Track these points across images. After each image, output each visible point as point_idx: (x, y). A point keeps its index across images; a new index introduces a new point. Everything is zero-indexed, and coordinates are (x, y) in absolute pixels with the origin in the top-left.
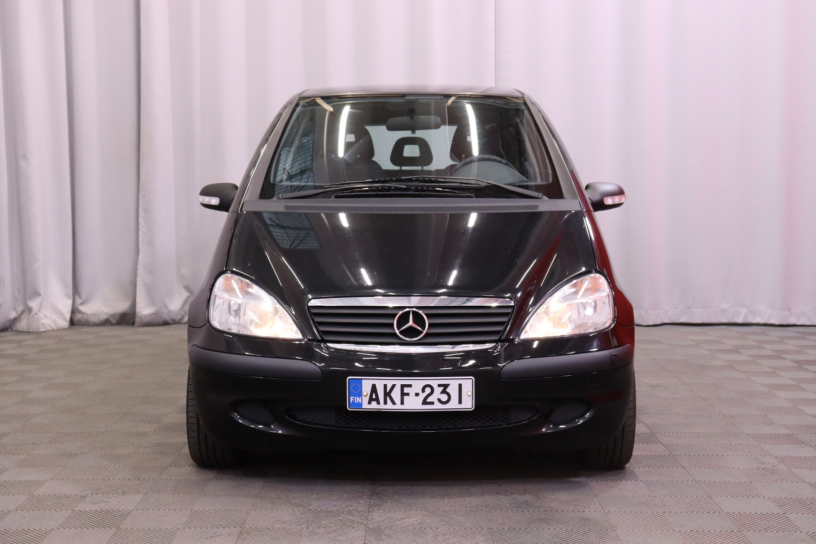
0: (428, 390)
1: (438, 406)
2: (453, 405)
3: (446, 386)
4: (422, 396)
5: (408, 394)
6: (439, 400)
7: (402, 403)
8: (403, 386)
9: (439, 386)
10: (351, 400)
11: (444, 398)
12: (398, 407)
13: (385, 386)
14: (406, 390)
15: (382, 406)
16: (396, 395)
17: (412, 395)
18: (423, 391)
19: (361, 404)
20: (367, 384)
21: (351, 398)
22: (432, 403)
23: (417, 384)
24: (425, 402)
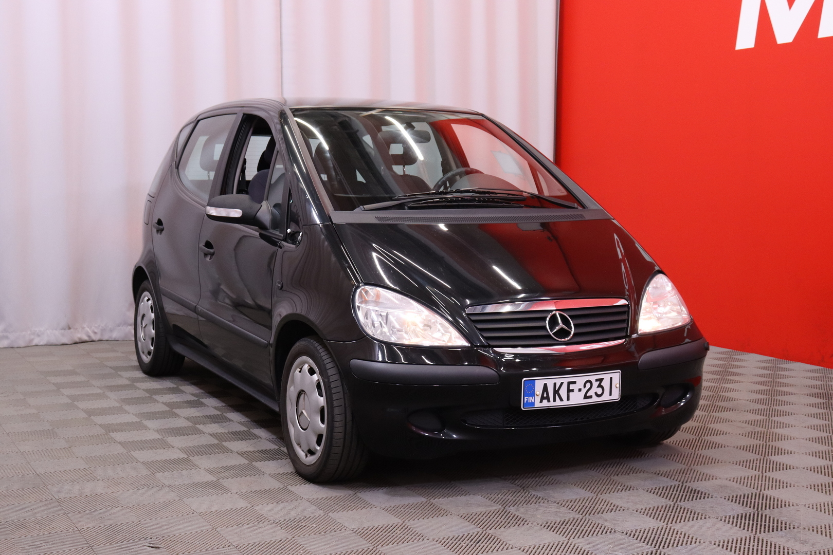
0: (588, 385)
1: (595, 399)
2: (606, 398)
3: (601, 380)
4: (584, 391)
5: (572, 391)
6: (596, 393)
7: (568, 399)
8: (569, 383)
9: (597, 380)
10: (526, 400)
11: (599, 391)
12: (565, 403)
13: (555, 384)
14: (572, 387)
15: (552, 404)
16: (563, 392)
17: (576, 390)
18: (585, 386)
19: (533, 404)
20: (539, 384)
21: (526, 398)
22: (591, 397)
23: (580, 380)
24: (586, 397)
